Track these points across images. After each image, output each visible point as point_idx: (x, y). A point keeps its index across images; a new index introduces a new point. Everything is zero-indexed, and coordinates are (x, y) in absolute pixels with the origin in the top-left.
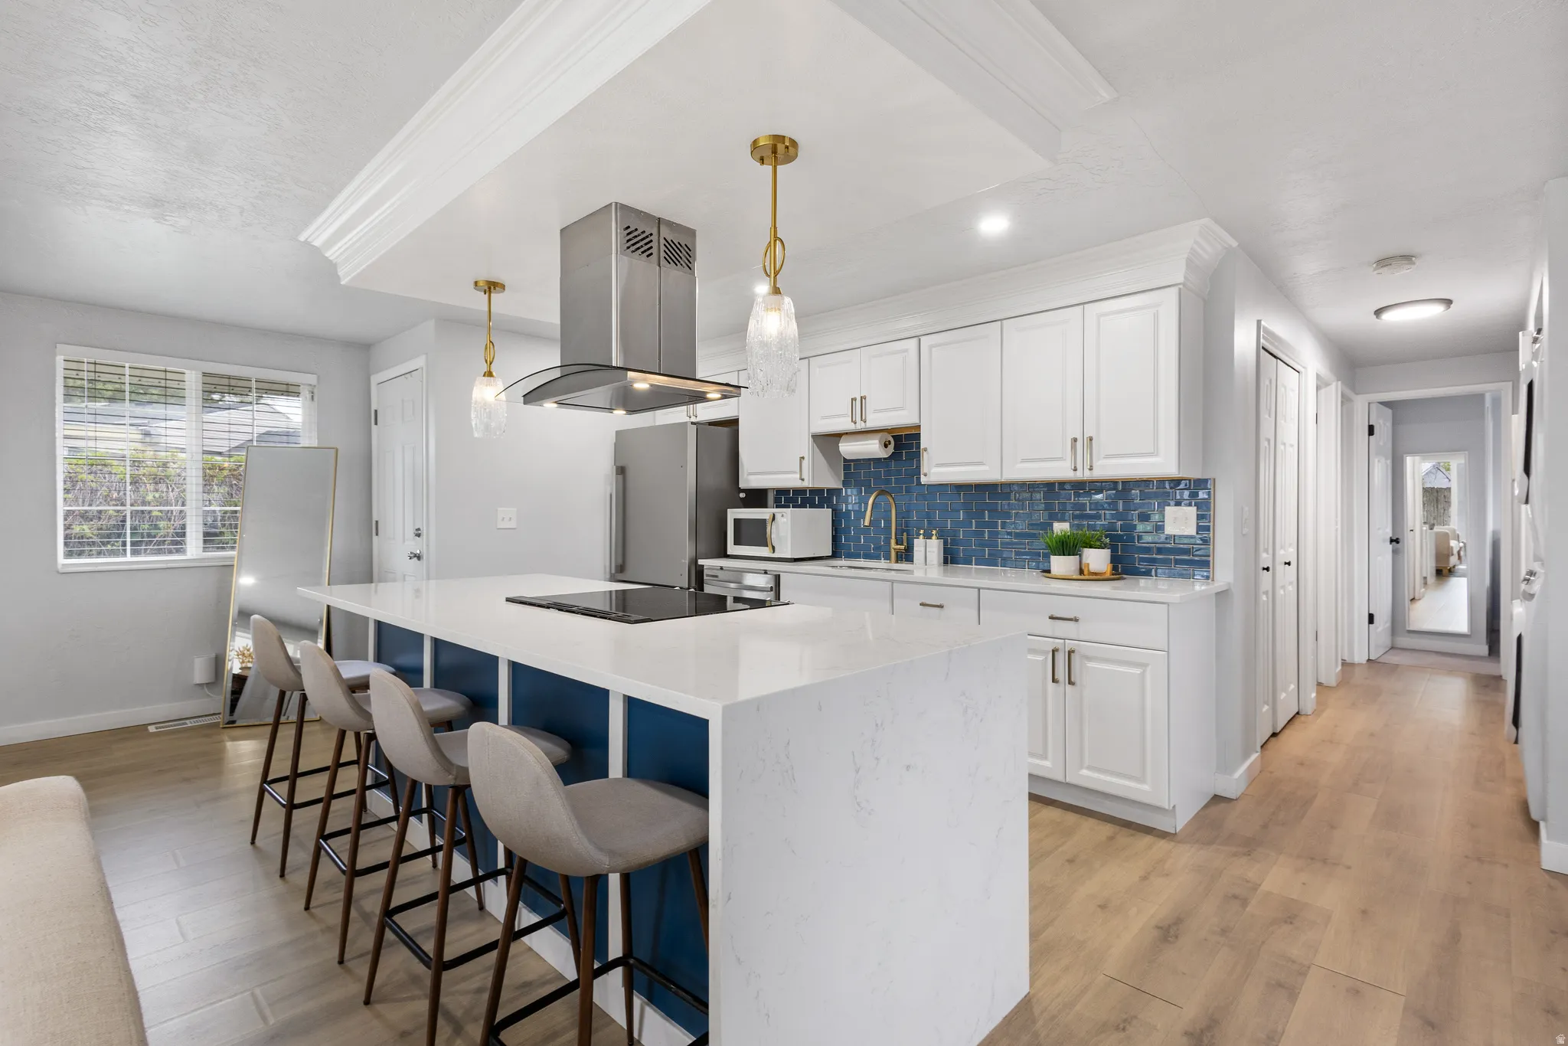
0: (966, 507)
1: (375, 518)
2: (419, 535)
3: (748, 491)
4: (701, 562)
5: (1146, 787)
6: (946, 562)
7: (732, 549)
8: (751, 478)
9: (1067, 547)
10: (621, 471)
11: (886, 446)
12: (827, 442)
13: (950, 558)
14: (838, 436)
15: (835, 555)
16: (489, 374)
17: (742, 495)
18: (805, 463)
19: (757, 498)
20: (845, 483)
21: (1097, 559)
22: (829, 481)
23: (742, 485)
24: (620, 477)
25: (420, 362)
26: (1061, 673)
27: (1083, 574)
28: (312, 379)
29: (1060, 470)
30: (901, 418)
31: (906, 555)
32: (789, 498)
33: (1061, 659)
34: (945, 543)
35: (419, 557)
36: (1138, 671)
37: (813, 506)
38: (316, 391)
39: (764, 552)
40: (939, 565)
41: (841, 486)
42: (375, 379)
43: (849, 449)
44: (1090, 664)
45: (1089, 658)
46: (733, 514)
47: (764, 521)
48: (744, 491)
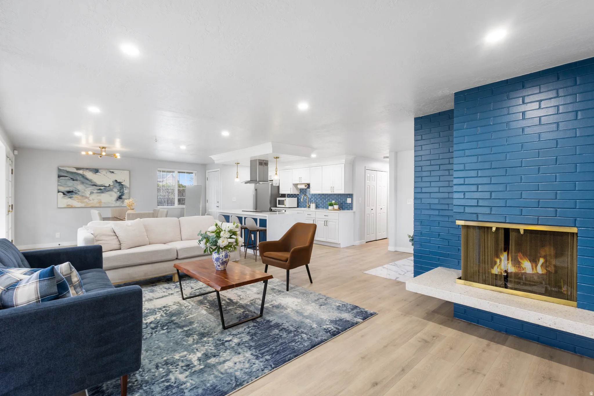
0: (320, 198)
1: (207, 199)
2: (218, 203)
3: (282, 194)
4: (272, 208)
5: (336, 241)
6: (316, 208)
7: (278, 206)
8: (282, 192)
9: (331, 205)
10: (256, 190)
11: (306, 186)
12: (296, 185)
13: (317, 207)
14: (297, 184)
15: (298, 207)
16: (237, 177)
17: (280, 195)
18: (291, 189)
19: (283, 196)
20: (300, 193)
21: (336, 207)
22: (297, 192)
23: (280, 193)
24: (256, 191)
25: (219, 169)
26: (326, 225)
27: (334, 210)
28: (196, 172)
29: (329, 192)
30: (308, 182)
31: (309, 207)
32: (290, 196)
33: (326, 222)
34: (316, 205)
35: (218, 207)
36: (334, 223)
37: (294, 197)
38: (196, 174)
39: (283, 206)
40: (315, 208)
41: (299, 193)
42: (207, 171)
43: (300, 187)
44: (330, 223)
45: (329, 222)
46: (278, 199)
47: (284, 200)
48: (280, 194)
